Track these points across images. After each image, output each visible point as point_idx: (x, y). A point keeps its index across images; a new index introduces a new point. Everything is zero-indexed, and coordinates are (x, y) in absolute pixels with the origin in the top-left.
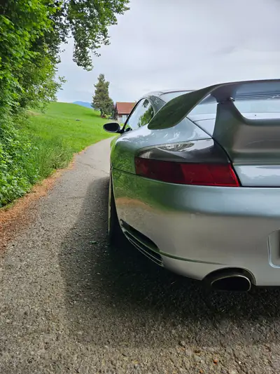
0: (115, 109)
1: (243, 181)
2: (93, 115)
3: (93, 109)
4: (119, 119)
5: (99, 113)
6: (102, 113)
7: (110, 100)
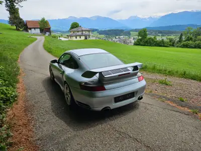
0: (26, 25)
1: (106, 88)
2: (10, 29)
3: (10, 25)
4: (29, 31)
5: (15, 27)
6: (17, 28)
7: (21, 19)
